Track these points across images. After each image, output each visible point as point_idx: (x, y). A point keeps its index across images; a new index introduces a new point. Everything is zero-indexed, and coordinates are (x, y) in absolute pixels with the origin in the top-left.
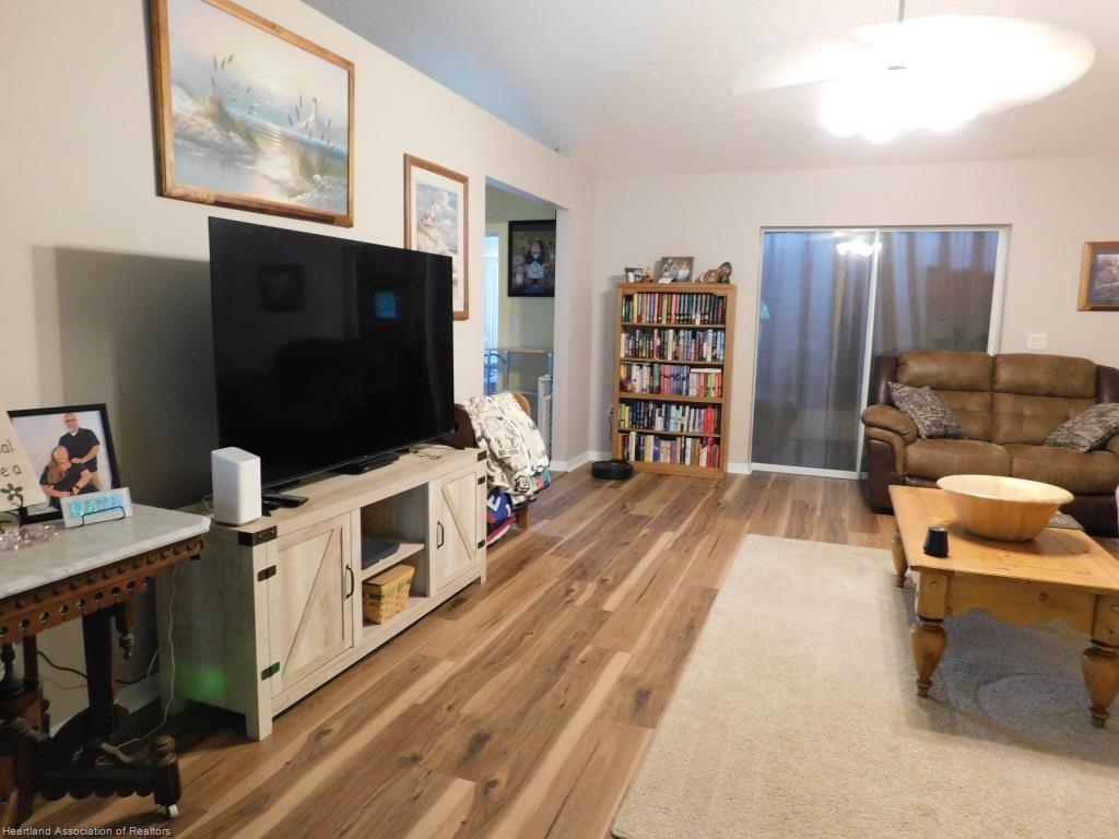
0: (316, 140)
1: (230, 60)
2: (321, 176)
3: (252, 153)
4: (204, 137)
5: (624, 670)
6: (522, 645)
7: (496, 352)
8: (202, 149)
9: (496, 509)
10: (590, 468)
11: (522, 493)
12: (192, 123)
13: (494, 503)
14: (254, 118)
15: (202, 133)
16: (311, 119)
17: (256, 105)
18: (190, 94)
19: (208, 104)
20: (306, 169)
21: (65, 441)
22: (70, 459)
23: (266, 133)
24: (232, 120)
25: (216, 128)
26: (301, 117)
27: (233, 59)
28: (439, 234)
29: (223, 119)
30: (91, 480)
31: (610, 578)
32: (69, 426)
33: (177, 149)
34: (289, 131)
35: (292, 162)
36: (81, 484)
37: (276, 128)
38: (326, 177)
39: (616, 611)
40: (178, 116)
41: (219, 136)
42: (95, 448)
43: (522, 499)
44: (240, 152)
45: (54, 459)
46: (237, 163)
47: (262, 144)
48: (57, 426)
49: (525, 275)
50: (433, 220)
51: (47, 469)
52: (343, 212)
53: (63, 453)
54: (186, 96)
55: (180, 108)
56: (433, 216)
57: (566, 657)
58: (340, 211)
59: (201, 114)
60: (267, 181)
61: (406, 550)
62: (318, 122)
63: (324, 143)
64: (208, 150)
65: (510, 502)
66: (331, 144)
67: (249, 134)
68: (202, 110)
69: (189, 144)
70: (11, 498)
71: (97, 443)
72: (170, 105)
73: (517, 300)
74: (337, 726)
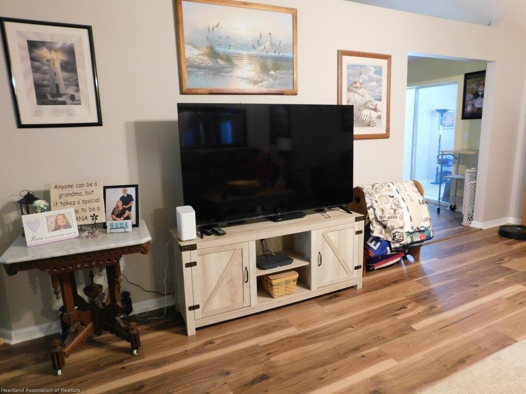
0: (271, 54)
1: (217, 26)
2: (275, 71)
3: (230, 67)
4: (203, 65)
5: (382, 372)
6: (341, 332)
7: (452, 153)
8: (202, 70)
9: (376, 249)
10: (498, 229)
11: (398, 242)
12: (197, 60)
13: (375, 245)
14: (232, 51)
15: (202, 63)
16: (267, 44)
17: (232, 44)
18: (196, 47)
19: (205, 49)
20: (265, 69)
21: (122, 199)
22: (123, 205)
23: (239, 57)
24: (219, 54)
25: (210, 59)
26: (260, 44)
27: (219, 26)
28: (365, 91)
29: (213, 54)
30: (129, 215)
31: (439, 306)
32: (124, 193)
33: (189, 72)
34: (253, 52)
35: (256, 67)
36: (125, 216)
37: (245, 53)
38: (278, 72)
39: (420, 330)
40: (189, 58)
41: (211, 63)
42: (132, 202)
43: (398, 245)
44: (223, 68)
45: (117, 205)
46: (222, 74)
47: (236, 62)
48: (120, 193)
49: (473, 105)
50: (361, 84)
51: (114, 209)
52: (291, 88)
53: (121, 203)
54: (193, 49)
55: (190, 54)
56: (361, 81)
57: (357, 349)
58: (289, 88)
59: (202, 55)
60: (240, 79)
61: (297, 263)
62: (272, 44)
63: (277, 54)
64: (205, 70)
65: (390, 246)
66: (281, 54)
67: (228, 59)
68: (202, 52)
69: (195, 70)
70: (93, 219)
71: (133, 200)
72: (184, 54)
73: (467, 121)
74: (218, 342)
